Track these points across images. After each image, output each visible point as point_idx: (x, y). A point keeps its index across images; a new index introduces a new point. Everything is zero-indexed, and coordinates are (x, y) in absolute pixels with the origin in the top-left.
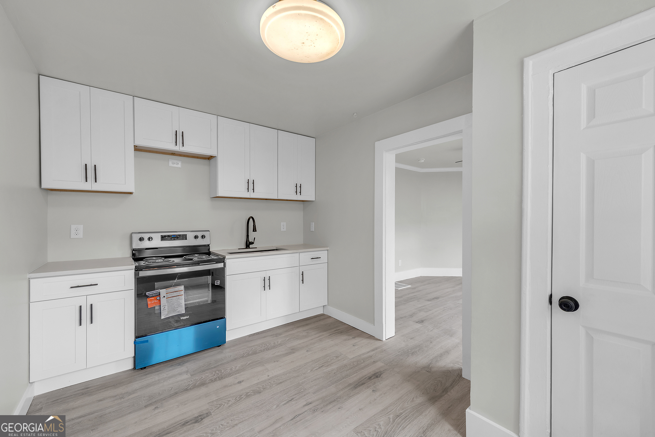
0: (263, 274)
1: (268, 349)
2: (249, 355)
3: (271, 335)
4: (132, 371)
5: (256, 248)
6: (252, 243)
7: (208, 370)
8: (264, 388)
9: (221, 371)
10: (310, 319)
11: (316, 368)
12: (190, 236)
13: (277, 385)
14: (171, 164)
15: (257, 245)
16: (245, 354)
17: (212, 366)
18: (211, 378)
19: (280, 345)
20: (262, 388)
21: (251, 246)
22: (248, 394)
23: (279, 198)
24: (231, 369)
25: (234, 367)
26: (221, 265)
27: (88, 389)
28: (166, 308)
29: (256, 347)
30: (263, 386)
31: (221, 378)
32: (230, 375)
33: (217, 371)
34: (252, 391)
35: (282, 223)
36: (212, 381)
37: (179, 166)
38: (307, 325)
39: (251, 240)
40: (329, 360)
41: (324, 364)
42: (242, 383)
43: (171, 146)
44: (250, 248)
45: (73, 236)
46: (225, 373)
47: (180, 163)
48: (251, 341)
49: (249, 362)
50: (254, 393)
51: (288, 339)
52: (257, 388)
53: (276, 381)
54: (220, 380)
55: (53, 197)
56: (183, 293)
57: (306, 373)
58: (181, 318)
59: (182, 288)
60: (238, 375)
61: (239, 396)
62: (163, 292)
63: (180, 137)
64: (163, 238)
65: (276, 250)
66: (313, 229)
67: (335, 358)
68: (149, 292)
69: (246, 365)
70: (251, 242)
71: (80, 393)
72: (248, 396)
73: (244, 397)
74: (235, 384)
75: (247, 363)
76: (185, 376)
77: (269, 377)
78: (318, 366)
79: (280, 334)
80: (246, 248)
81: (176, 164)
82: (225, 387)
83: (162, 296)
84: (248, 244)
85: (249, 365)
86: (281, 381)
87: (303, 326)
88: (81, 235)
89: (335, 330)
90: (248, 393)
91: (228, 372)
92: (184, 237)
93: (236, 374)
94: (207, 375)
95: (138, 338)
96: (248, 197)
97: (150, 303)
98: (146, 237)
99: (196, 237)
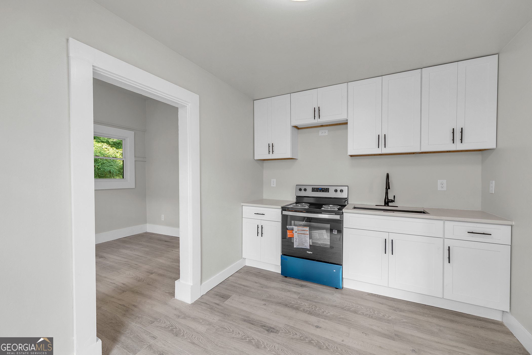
0: (385, 236)
1: (371, 317)
2: (349, 310)
3: (390, 306)
4: (280, 275)
5: (397, 207)
6: (392, 201)
7: (310, 301)
8: (327, 348)
9: (316, 308)
12: (332, 190)
14: (320, 134)
15: (399, 204)
16: (347, 308)
17: (316, 301)
18: (305, 308)
19: (389, 321)
20: (326, 346)
21: (390, 204)
22: (312, 341)
23: (423, 150)
24: (323, 312)
25: (327, 312)
26: (337, 217)
28: (297, 240)
29: (362, 307)
30: (329, 345)
31: (310, 313)
32: (318, 315)
33: (314, 306)
34: (316, 341)
35: (439, 182)
36: (304, 311)
37: (326, 134)
38: (452, 321)
39: (391, 197)
42: (318, 329)
43: (310, 121)
44: (388, 206)
45: (272, 186)
46: (317, 311)
47: (327, 131)
48: (365, 299)
49: (342, 316)
50: (317, 345)
51: (405, 320)
52: (323, 342)
53: (343, 351)
54: (308, 314)
55: (266, 163)
56: (308, 233)
58: (307, 252)
59: (307, 229)
60: (323, 320)
61: (305, 337)
62: (295, 228)
64: (314, 190)
65: (424, 213)
66: (492, 190)
68: (288, 226)
70: (390, 200)
71: (255, 274)
72: (310, 342)
73: (307, 341)
74: (313, 325)
75: (340, 316)
76: (296, 296)
77: (343, 342)
79: (401, 311)
80: (385, 205)
81: (324, 132)
82: (306, 322)
83: (294, 232)
84: (387, 202)
85: (339, 318)
87: (444, 319)
88: (275, 186)
91: (320, 312)
92: (327, 190)
93: (322, 318)
94: (306, 304)
95: (283, 255)
96: (380, 153)
97: (289, 234)
98: (303, 188)
99: (336, 191)
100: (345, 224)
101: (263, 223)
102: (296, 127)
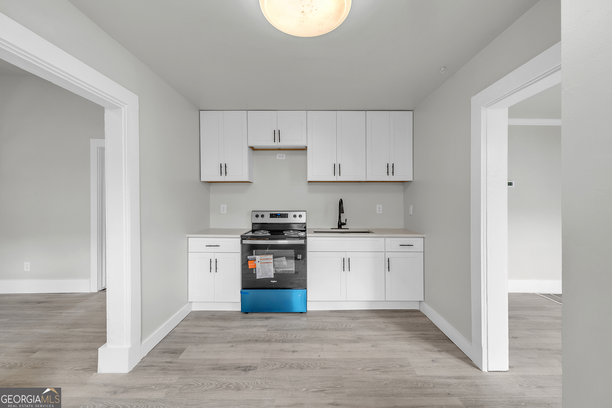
0: (343, 255)
1: (337, 330)
2: (317, 329)
3: (349, 317)
4: (240, 313)
5: (348, 229)
6: (344, 224)
7: (280, 330)
8: (308, 366)
9: (288, 335)
10: (400, 312)
11: (368, 369)
12: (291, 215)
13: (321, 368)
14: (278, 157)
15: (350, 226)
16: (315, 328)
17: (285, 329)
18: (277, 338)
19: (351, 329)
20: (307, 365)
21: (343, 227)
22: (292, 366)
23: (368, 180)
24: (295, 337)
25: (299, 336)
26: (302, 242)
27: (214, 316)
28: (260, 270)
29: (328, 324)
30: (309, 364)
31: (284, 341)
32: (291, 341)
33: (285, 334)
34: (296, 364)
35: (378, 206)
36: (277, 341)
37: (284, 158)
38: (392, 317)
39: (343, 221)
40: (390, 366)
41: (380, 368)
42: (295, 354)
43: (270, 143)
44: (341, 228)
45: (222, 212)
46: (289, 338)
47: (284, 156)
48: (328, 316)
49: (313, 336)
50: (297, 367)
51: (362, 325)
52: (303, 363)
53: (322, 364)
54: (282, 342)
55: (213, 187)
56: (272, 261)
57: (355, 369)
58: (271, 281)
59: (271, 257)
60: (297, 344)
61: (285, 364)
62: (258, 258)
63: (277, 135)
64: (272, 216)
65: (368, 232)
66: (411, 213)
67: (398, 366)
68: (249, 257)
69: (309, 337)
70: (343, 223)
71: (208, 317)
72: (291, 367)
73: (288, 367)
74: (289, 351)
75: (311, 336)
76: (264, 330)
77: (319, 357)
78: (373, 367)
79: (358, 318)
80: (338, 228)
81: (281, 157)
82: (282, 350)
83: (257, 261)
84: (340, 225)
85: (311, 338)
86: (326, 366)
87: (387, 317)
88: (225, 212)
89: (421, 333)
90: (293, 364)
91: (292, 338)
92: (285, 216)
93: (296, 343)
94: (277, 334)
95: (243, 289)
96: (336, 180)
97: (250, 265)
98: (260, 214)
99: (295, 216)
100: (309, 248)
101: (217, 256)
102: (252, 148)
